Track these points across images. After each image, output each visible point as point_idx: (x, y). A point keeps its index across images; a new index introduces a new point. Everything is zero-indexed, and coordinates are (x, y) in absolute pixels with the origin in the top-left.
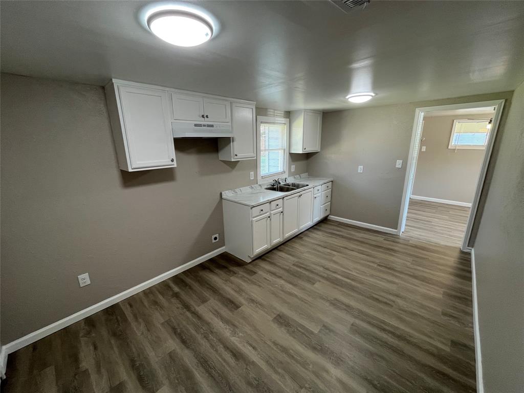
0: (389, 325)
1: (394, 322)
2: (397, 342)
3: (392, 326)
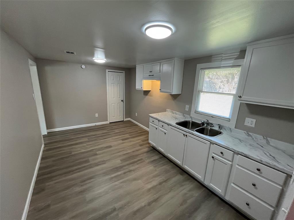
0: (77, 173)
1: (75, 175)
2: (70, 169)
3: (75, 173)
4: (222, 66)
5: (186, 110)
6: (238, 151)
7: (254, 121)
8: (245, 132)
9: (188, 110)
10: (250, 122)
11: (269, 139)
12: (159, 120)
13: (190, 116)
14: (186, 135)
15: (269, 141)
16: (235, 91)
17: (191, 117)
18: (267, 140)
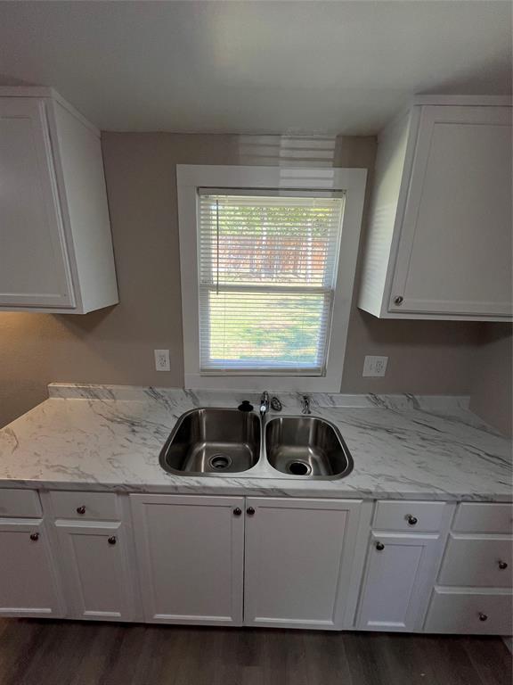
4: (282, 184)
5: (159, 368)
6: (463, 496)
7: (384, 359)
8: (367, 397)
9: (167, 368)
10: (375, 365)
11: (417, 397)
12: (38, 491)
13: (184, 388)
14: (251, 512)
15: (419, 402)
16: (322, 276)
17: (191, 394)
18: (415, 402)
